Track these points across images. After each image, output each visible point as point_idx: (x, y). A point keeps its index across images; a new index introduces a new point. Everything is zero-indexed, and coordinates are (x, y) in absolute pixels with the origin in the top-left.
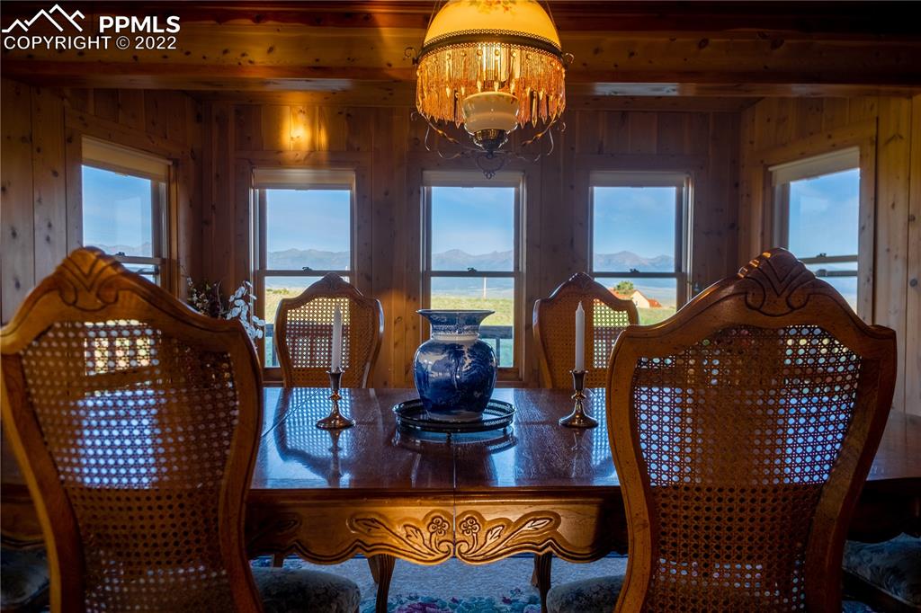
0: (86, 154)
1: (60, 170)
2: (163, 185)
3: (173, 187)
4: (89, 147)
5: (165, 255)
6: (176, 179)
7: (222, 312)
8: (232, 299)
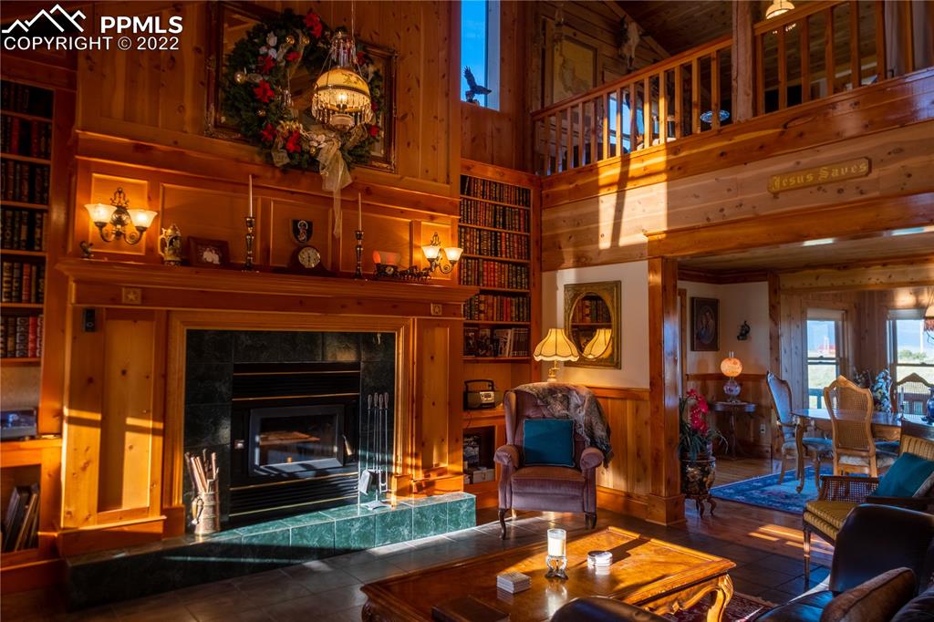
0: (809, 316)
1: (799, 323)
2: (840, 323)
3: (845, 323)
4: (810, 313)
5: (841, 355)
6: (847, 320)
7: (872, 384)
8: (877, 378)
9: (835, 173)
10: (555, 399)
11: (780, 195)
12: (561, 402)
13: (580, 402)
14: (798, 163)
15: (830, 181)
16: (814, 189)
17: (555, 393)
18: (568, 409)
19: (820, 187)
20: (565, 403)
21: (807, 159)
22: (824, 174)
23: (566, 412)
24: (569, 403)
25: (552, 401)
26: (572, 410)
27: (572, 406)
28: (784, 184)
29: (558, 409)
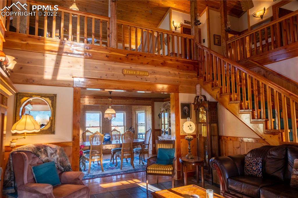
9: (141, 73)
10: (41, 152)
11: (125, 75)
12: (44, 153)
13: (53, 152)
14: (131, 67)
15: (139, 75)
16: (135, 76)
17: (40, 149)
18: (47, 156)
19: (136, 76)
20: (46, 153)
21: (134, 67)
22: (138, 73)
23: (47, 158)
24: (47, 153)
25: (39, 153)
26: (49, 157)
27: (49, 154)
28: (127, 73)
29: (43, 157)
